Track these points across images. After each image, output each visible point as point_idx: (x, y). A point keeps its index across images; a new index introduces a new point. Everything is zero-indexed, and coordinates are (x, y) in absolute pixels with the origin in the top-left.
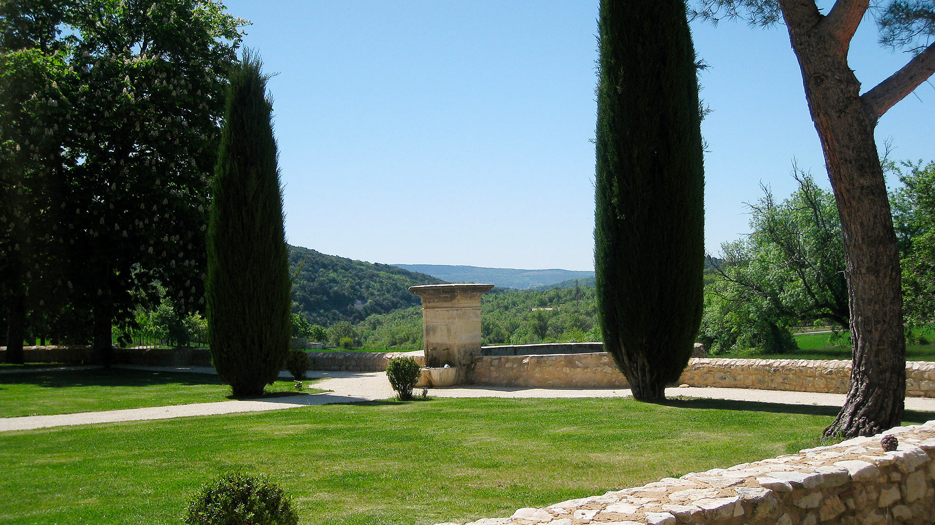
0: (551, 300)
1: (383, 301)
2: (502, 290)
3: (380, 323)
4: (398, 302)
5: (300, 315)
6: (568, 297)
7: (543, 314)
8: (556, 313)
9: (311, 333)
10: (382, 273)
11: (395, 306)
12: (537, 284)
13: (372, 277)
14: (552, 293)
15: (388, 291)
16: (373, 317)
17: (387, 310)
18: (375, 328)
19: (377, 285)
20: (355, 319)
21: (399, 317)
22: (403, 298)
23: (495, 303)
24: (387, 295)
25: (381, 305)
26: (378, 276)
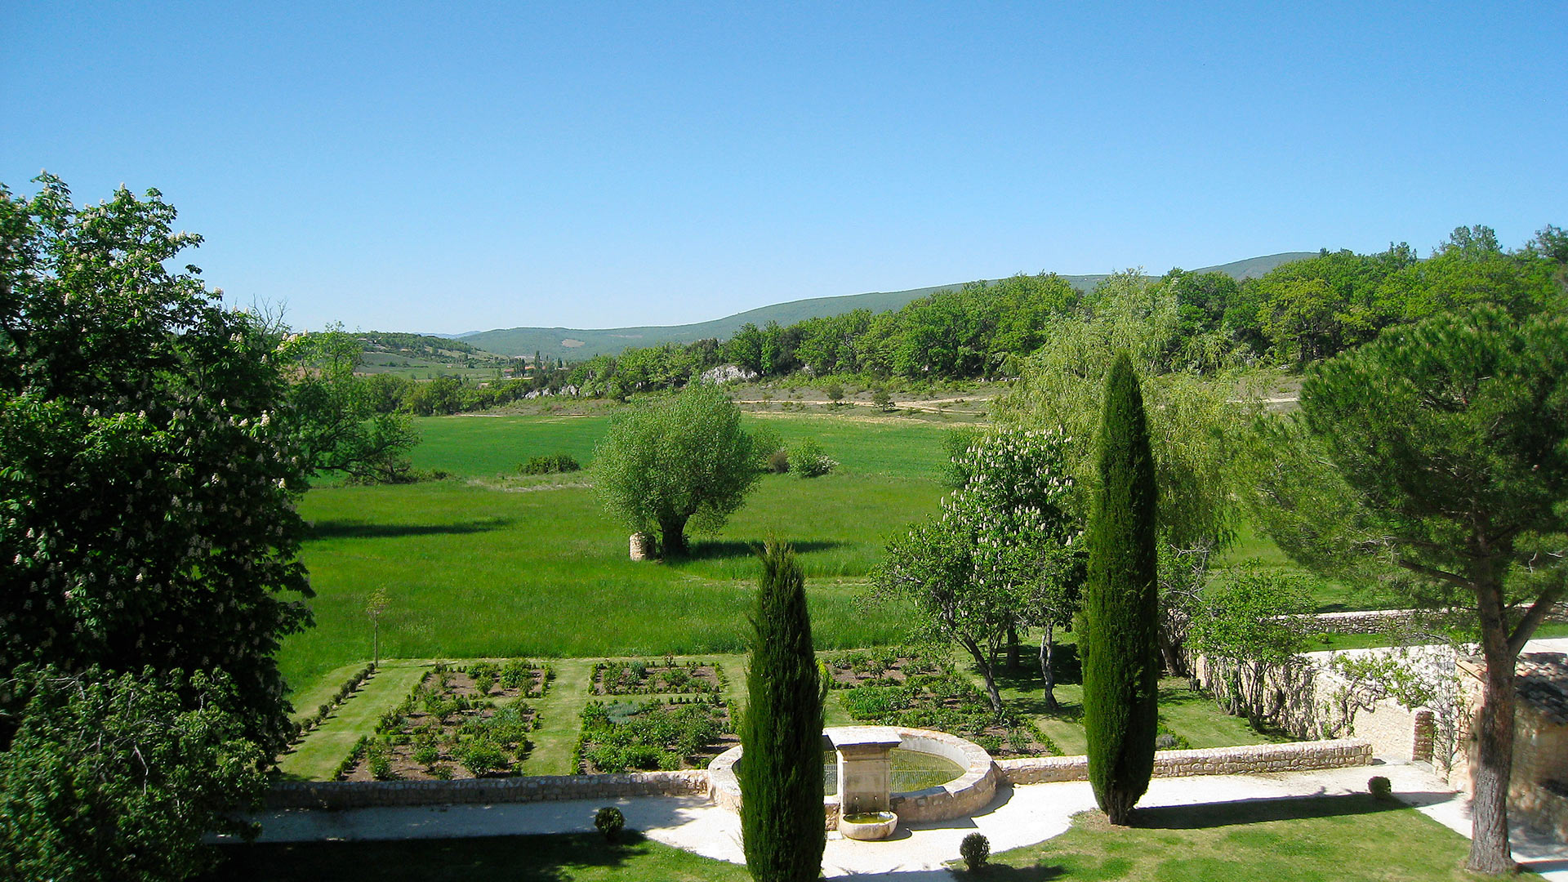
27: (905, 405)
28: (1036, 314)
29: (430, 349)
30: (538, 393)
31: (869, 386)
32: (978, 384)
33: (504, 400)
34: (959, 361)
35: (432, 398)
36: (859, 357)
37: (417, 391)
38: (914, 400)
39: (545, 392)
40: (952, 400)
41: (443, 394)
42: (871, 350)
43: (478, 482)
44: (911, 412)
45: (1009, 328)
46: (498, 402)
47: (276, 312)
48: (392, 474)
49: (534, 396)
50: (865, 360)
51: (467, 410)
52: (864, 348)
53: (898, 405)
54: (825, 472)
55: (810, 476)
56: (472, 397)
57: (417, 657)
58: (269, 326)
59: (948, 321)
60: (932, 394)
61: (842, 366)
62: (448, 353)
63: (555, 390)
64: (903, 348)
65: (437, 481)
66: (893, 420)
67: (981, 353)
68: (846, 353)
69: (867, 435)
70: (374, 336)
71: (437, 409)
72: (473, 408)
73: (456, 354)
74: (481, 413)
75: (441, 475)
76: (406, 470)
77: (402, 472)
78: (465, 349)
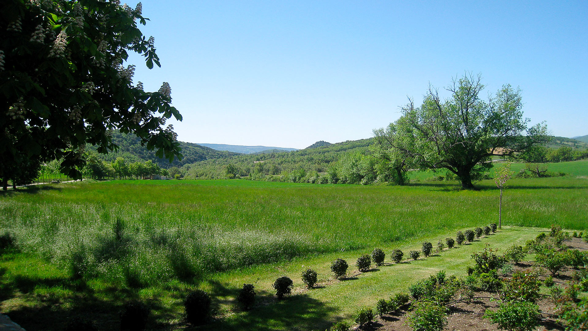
0: (261, 158)
1: (191, 158)
2: (239, 154)
3: (190, 168)
4: (197, 159)
5: (156, 164)
6: (269, 157)
7: (262, 164)
8: (265, 164)
9: (161, 173)
10: (190, 147)
11: (196, 160)
12: (252, 152)
13: (186, 148)
14: (262, 155)
15: (193, 154)
16: (187, 165)
17: (192, 162)
18: (188, 170)
19: (188, 152)
20: (179, 165)
21: (198, 165)
22: (199, 157)
23: (238, 159)
24: (192, 156)
25: (190, 160)
26: (188, 148)
29: (559, 142)
35: (559, 155)
37: (552, 153)
41: (564, 153)
43: (582, 177)
47: (476, 80)
48: (539, 174)
51: (575, 160)
57: (537, 226)
58: (473, 86)
62: (566, 143)
65: (561, 177)
71: (562, 160)
72: (578, 158)
73: (570, 144)
74: (582, 161)
75: (563, 175)
76: (545, 172)
77: (543, 173)
78: (574, 141)
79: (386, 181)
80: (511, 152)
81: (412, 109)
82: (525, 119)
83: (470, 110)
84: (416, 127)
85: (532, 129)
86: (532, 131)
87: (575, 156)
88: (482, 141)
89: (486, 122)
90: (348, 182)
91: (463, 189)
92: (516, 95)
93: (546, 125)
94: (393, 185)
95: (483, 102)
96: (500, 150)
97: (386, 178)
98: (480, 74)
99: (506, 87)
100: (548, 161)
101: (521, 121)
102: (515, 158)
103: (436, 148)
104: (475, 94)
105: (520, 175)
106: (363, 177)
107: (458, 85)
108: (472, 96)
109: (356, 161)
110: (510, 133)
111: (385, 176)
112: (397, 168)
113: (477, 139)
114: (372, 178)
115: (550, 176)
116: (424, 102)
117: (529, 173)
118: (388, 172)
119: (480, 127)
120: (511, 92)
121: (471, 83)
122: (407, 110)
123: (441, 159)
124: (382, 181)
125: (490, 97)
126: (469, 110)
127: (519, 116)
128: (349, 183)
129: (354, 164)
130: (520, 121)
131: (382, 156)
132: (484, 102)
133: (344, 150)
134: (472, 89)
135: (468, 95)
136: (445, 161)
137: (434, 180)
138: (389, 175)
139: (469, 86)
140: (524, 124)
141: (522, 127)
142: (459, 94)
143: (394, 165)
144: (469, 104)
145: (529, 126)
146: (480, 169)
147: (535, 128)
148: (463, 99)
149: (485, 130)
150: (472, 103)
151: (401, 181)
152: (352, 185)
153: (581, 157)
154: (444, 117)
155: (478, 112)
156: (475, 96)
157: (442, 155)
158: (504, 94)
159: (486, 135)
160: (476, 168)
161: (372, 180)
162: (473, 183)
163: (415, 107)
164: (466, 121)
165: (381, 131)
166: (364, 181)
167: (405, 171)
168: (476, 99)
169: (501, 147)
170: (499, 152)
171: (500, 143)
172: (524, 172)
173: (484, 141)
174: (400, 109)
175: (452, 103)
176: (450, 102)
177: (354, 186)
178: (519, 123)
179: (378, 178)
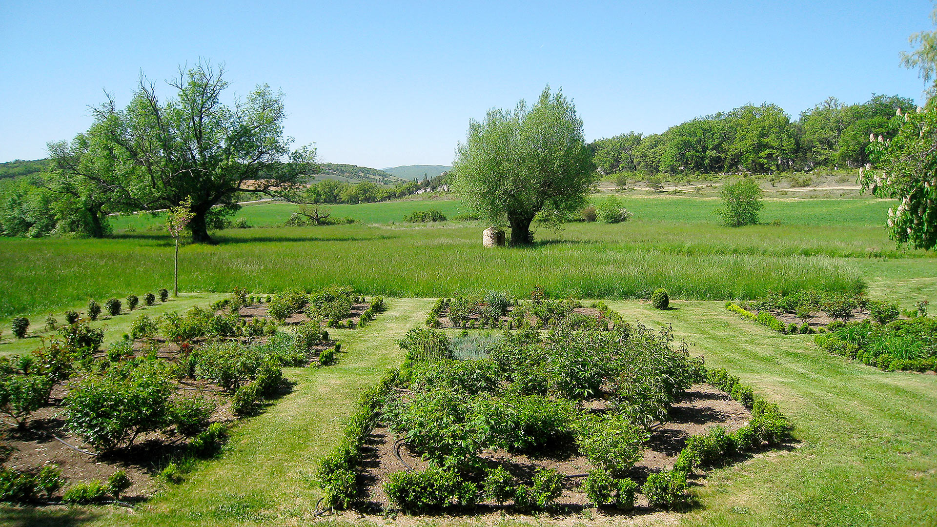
27: (671, 189)
28: (763, 128)
30: (424, 191)
31: (643, 179)
32: (720, 177)
33: (402, 194)
34: (707, 161)
35: (359, 194)
36: (636, 161)
37: (350, 190)
38: (676, 186)
39: (428, 190)
40: (704, 186)
41: (365, 192)
42: (644, 156)
43: (375, 225)
44: (675, 192)
45: (743, 138)
46: (399, 197)
48: (318, 220)
49: (421, 193)
50: (639, 163)
51: (379, 201)
52: (640, 154)
53: (666, 189)
54: (624, 220)
55: (613, 223)
56: (382, 193)
58: (211, 82)
59: (700, 133)
60: (689, 182)
61: (623, 168)
62: (371, 177)
63: (433, 188)
64: (668, 154)
65: (349, 224)
66: (663, 197)
67: (723, 155)
68: (627, 158)
69: (646, 204)
70: (329, 165)
71: (362, 201)
72: (383, 199)
73: (377, 177)
74: (388, 202)
75: (351, 222)
76: (326, 217)
77: (324, 219)
78: (383, 174)
79: (72, 230)
80: (266, 187)
81: (112, 110)
82: (287, 138)
83: (206, 120)
84: (118, 142)
85: (296, 153)
86: (296, 155)
87: (379, 195)
88: (222, 169)
89: (230, 139)
90: (5, 233)
91: (193, 243)
92: (276, 101)
93: (316, 149)
94: (83, 237)
95: (226, 108)
96: (249, 184)
97: (73, 225)
98: (223, 65)
99: (262, 88)
100: (343, 202)
101: (282, 141)
102: (272, 196)
103: (148, 177)
104: (214, 95)
105: (291, 222)
106: (30, 225)
107: (187, 80)
108: (209, 98)
109: (19, 196)
110: (265, 158)
111: (70, 222)
112: (90, 210)
113: (214, 166)
114: (47, 226)
115: (334, 224)
116: (131, 103)
117: (304, 219)
118: (76, 216)
119: (221, 147)
120: (269, 97)
121: (208, 77)
122: (104, 114)
123: (157, 195)
124: (65, 231)
125: (238, 101)
126: (203, 120)
127: (278, 133)
128: (8, 235)
129: (14, 201)
130: (280, 141)
131: (63, 188)
132: (228, 109)
133: (10, 177)
134: (209, 87)
135: (203, 96)
136: (164, 199)
137: (158, 230)
138: (78, 221)
139: (205, 81)
140: (286, 145)
141: (283, 150)
142: (188, 92)
143: (85, 204)
144: (204, 110)
145: (292, 148)
146: (220, 211)
147: (300, 152)
148: (194, 101)
149: (227, 152)
150: (208, 109)
151: (98, 230)
152: (14, 238)
153: (387, 197)
154: (164, 129)
155: (218, 124)
156: (213, 98)
157: (158, 190)
158: (259, 98)
159: (228, 159)
160: (214, 211)
161: (48, 230)
162: (209, 233)
163: (117, 109)
164: (199, 136)
165: (62, 146)
166: (33, 231)
167: (106, 213)
168: (214, 103)
169: (251, 178)
170: (248, 186)
171: (250, 173)
172: (297, 218)
173: (226, 169)
174: (91, 112)
175: (177, 107)
176: (175, 104)
177: (16, 240)
178: (279, 144)
179: (58, 226)
